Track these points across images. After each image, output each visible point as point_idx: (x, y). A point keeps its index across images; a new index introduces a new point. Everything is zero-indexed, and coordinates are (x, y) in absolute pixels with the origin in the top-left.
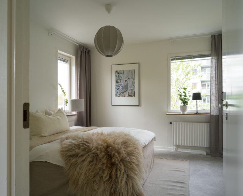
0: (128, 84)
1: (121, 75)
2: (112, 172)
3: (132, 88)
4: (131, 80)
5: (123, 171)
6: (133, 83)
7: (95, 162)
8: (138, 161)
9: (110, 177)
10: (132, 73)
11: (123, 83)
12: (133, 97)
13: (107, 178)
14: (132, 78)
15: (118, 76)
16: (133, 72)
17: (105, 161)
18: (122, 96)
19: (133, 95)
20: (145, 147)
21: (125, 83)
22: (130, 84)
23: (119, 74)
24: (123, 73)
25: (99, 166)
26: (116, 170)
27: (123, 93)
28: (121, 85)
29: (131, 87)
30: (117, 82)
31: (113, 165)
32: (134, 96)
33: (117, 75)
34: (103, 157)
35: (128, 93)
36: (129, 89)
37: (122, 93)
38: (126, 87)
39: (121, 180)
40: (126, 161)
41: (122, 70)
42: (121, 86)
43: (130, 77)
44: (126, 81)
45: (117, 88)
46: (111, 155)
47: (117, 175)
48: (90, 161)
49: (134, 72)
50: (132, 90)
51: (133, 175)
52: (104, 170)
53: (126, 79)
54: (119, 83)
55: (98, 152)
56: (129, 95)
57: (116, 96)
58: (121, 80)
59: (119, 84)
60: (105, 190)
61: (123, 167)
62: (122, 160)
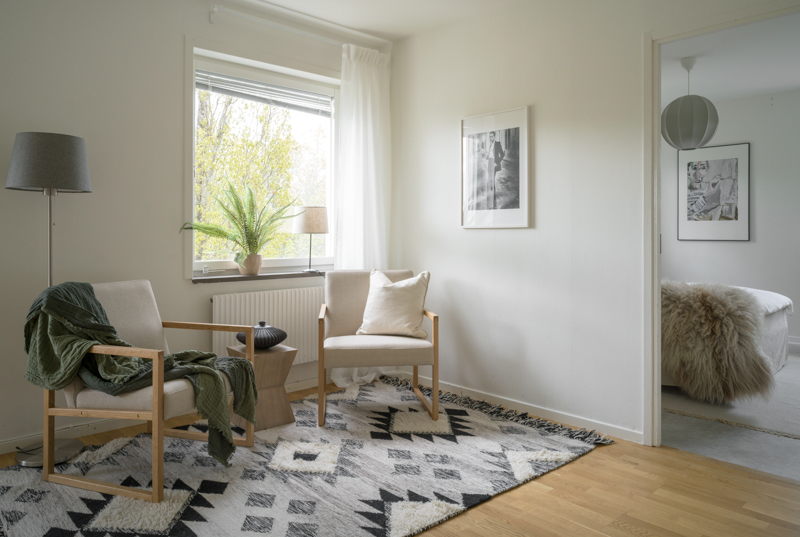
0: (719, 191)
1: (703, 172)
2: (714, 327)
3: (731, 201)
4: (729, 182)
5: (732, 328)
6: (733, 189)
7: (687, 314)
8: (756, 320)
9: (713, 333)
10: (730, 166)
11: (706, 190)
12: (734, 221)
13: (708, 333)
14: (730, 177)
15: (695, 175)
16: (734, 165)
17: (704, 313)
18: (704, 219)
19: (733, 216)
20: (769, 315)
21: (712, 189)
22: (725, 191)
23: (695, 168)
24: (708, 166)
25: (694, 318)
26: (721, 326)
27: (706, 211)
28: (702, 194)
29: (729, 199)
30: (691, 188)
31: (716, 318)
32: (736, 218)
33: (692, 172)
34: (700, 308)
35: (719, 213)
36: (722, 203)
37: (704, 212)
38: (716, 197)
39: (731, 339)
40: (735, 316)
41: (703, 160)
42: (701, 197)
43: (724, 176)
44: (714, 185)
45: (692, 201)
46: (710, 308)
47: (722, 332)
48: (679, 314)
49: (737, 165)
50: (730, 205)
51: (749, 334)
52: (701, 324)
53: (715, 181)
54: (696, 189)
55: (691, 302)
56: (723, 217)
57: (689, 219)
58: (702, 184)
59: (696, 191)
60: (704, 350)
61: (731, 323)
62: (729, 314)
